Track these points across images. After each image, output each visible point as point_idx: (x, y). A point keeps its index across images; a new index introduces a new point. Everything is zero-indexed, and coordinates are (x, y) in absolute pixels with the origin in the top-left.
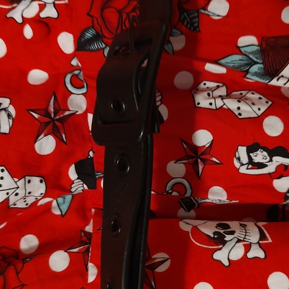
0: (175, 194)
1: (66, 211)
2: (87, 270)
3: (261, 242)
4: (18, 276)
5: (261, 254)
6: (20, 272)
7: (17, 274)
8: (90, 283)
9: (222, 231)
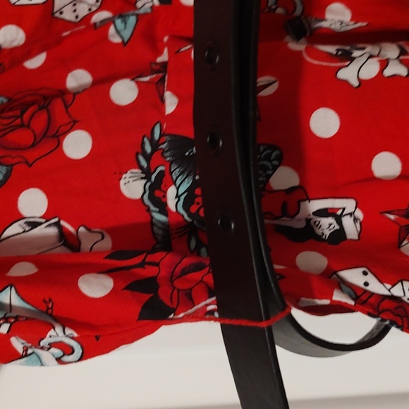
0: (280, 11)
1: (128, 37)
2: (163, 102)
3: (402, 58)
4: (67, 111)
5: (402, 71)
6: (70, 105)
7: (67, 108)
8: (168, 115)
9: (348, 48)
